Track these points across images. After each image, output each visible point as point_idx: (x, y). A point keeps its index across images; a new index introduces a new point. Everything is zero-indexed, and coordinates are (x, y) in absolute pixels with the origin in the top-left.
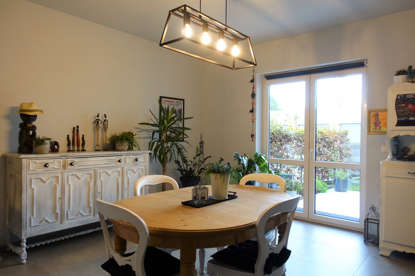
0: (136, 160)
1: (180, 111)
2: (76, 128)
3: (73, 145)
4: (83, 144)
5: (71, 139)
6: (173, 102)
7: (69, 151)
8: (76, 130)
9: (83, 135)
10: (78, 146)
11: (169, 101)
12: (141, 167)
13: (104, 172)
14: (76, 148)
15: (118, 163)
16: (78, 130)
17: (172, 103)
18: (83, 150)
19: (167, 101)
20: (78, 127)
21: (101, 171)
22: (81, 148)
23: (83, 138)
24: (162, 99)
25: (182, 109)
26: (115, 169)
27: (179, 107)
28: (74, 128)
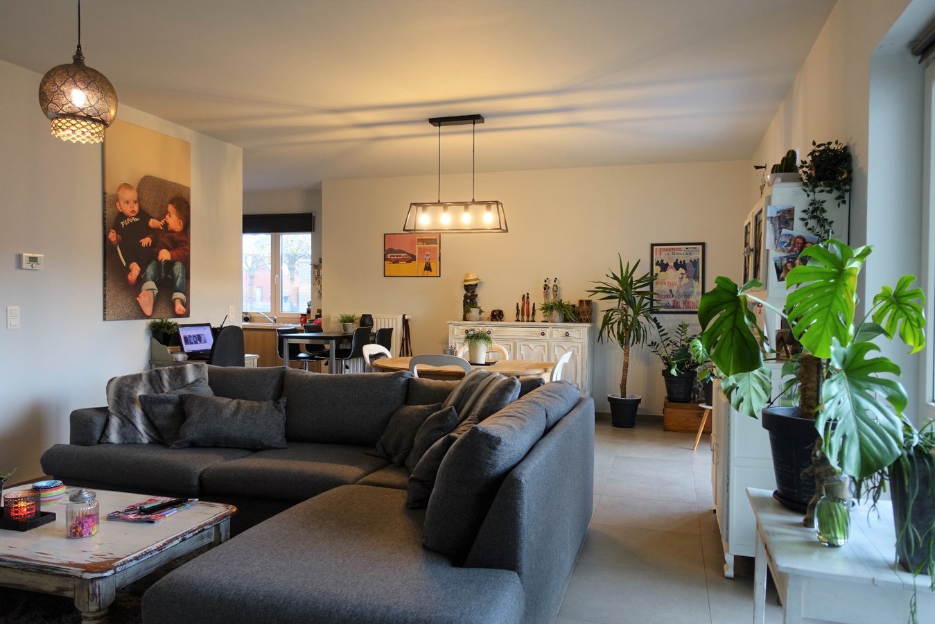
0: (567, 334)
1: (695, 263)
2: (526, 296)
3: (523, 315)
4: (533, 314)
5: (520, 308)
6: (680, 249)
7: (518, 320)
8: (525, 298)
9: (534, 304)
10: (528, 316)
11: (669, 250)
12: (576, 345)
13: (524, 345)
14: (525, 317)
15: (542, 336)
16: (528, 297)
17: (676, 252)
18: (533, 321)
19: (665, 250)
20: (528, 294)
21: (522, 343)
22: (530, 319)
23: (534, 307)
24: (655, 247)
25: (699, 259)
26: (539, 343)
27: (692, 257)
28: (524, 296)
